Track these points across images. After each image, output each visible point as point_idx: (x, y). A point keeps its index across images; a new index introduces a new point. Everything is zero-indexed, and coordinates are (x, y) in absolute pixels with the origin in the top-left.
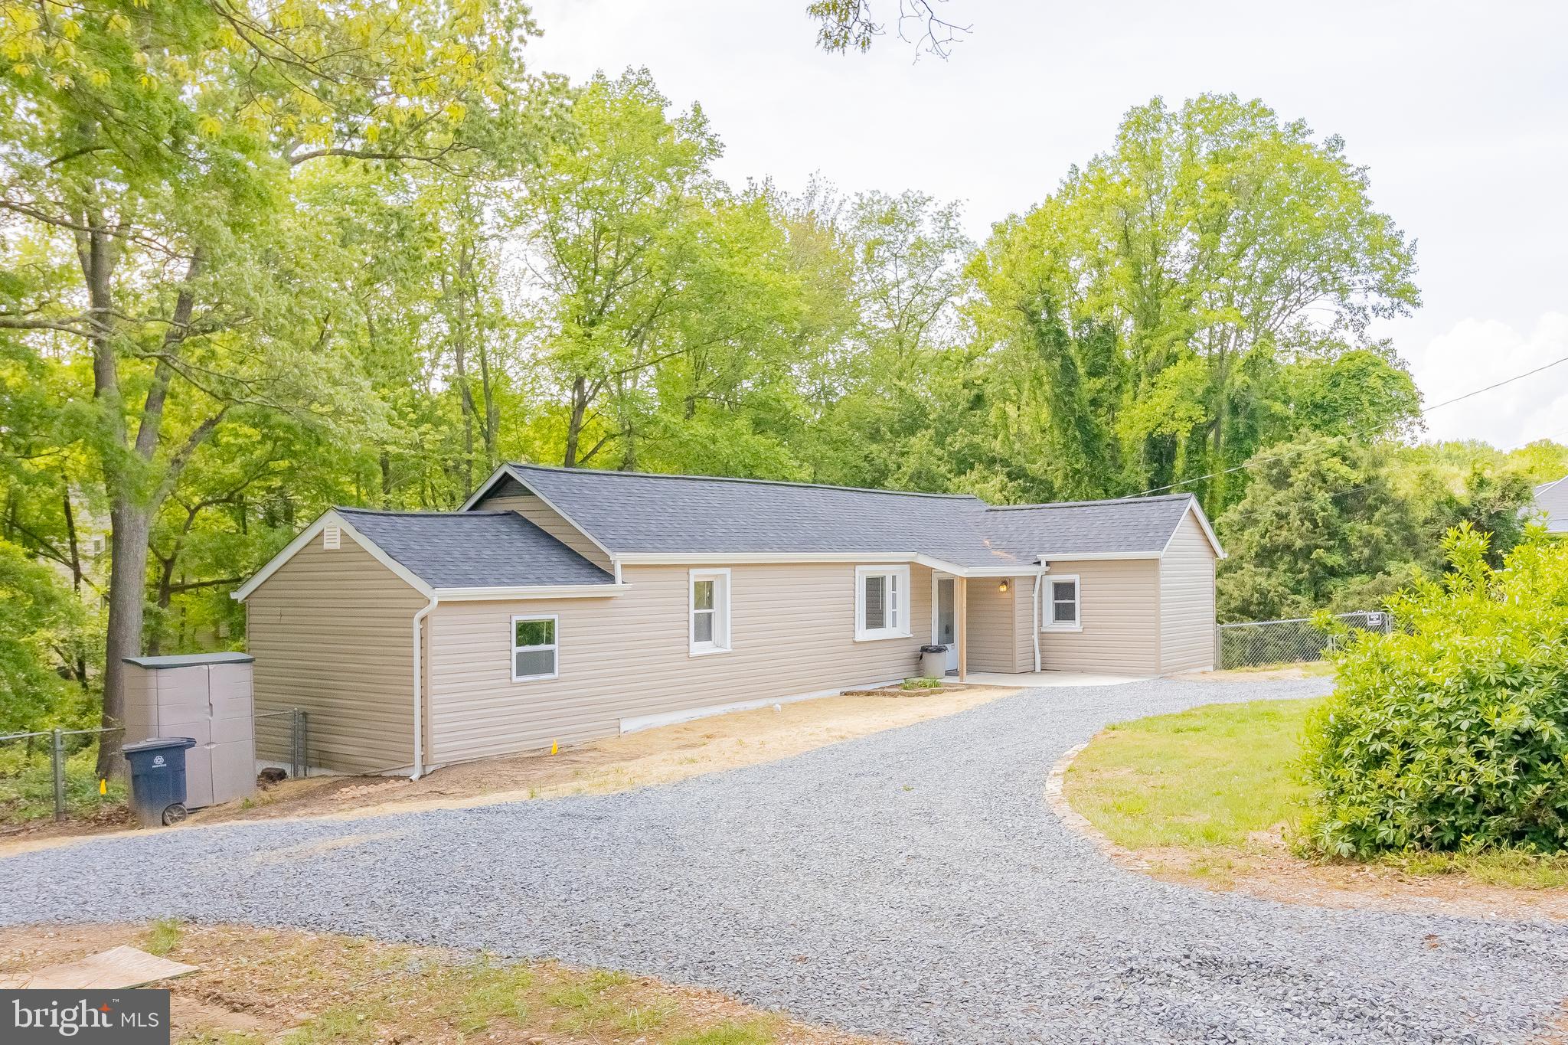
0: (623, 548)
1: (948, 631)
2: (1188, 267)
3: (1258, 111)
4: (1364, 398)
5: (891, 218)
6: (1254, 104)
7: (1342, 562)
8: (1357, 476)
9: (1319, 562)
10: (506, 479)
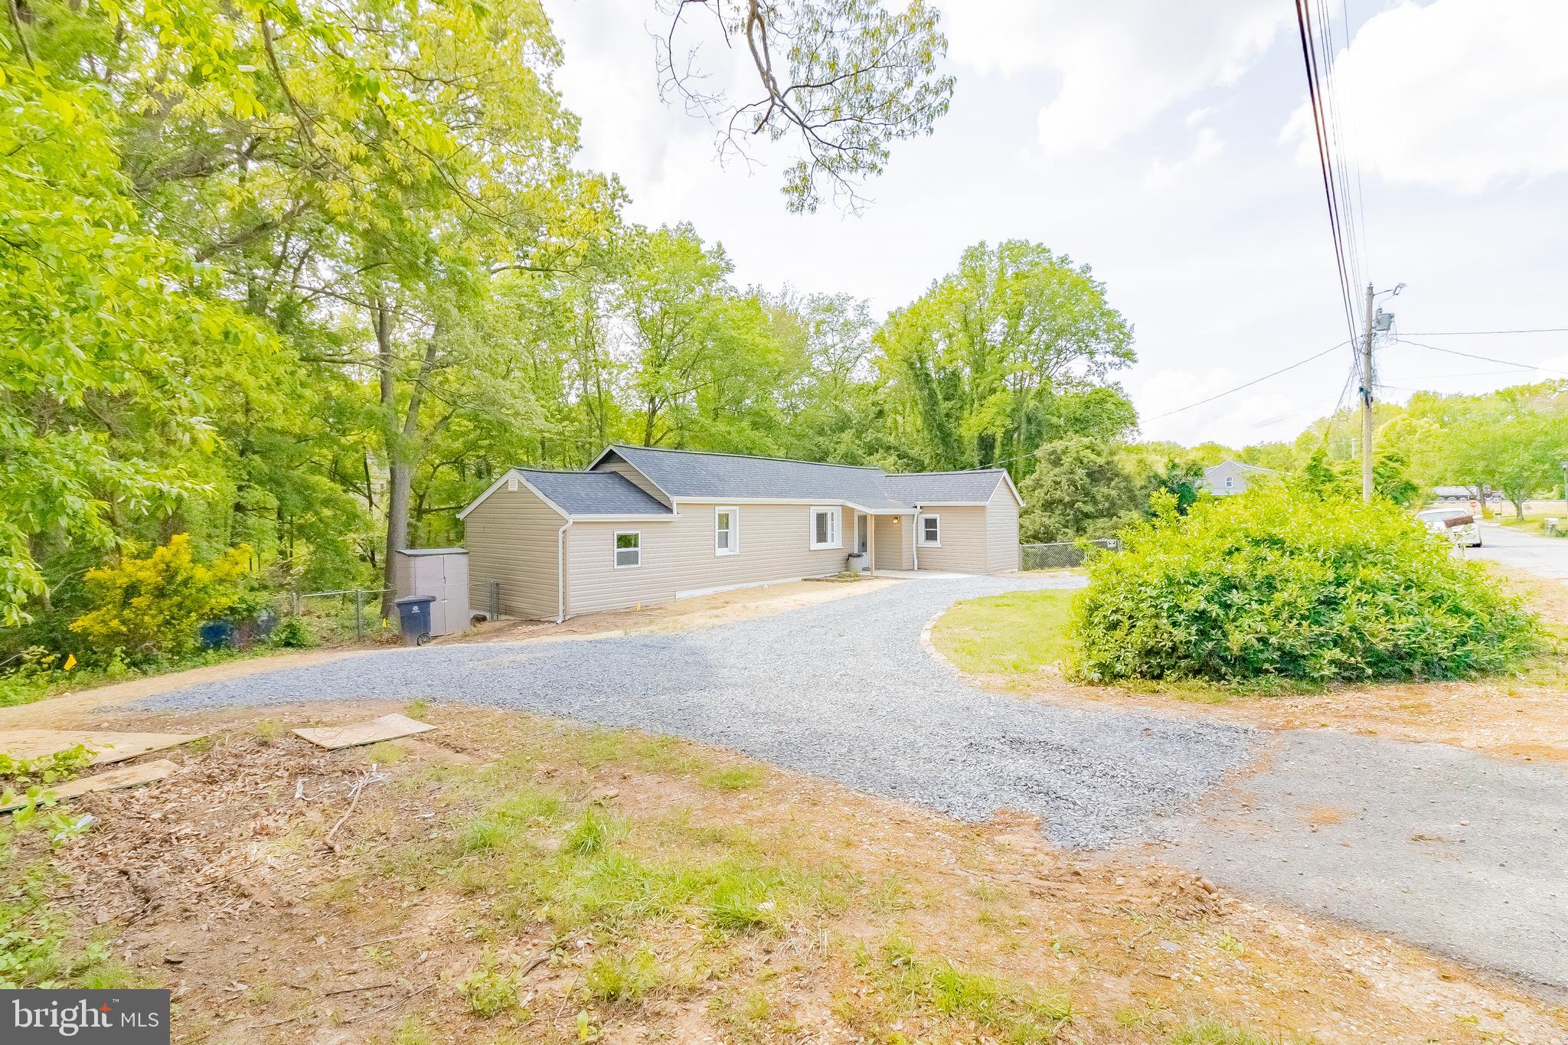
0: (678, 493)
1: (863, 545)
2: (1002, 338)
3: (1041, 250)
4: (1105, 416)
5: (830, 308)
6: (1038, 246)
7: (1092, 510)
8: (1101, 461)
9: (1078, 510)
10: (611, 453)
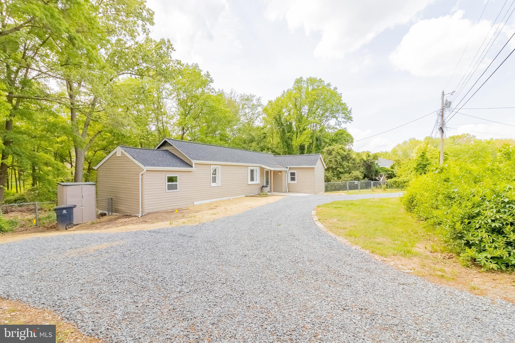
0: (194, 159)
1: (267, 182)
2: (307, 111)
3: (321, 81)
4: (343, 139)
5: (247, 99)
6: (320, 79)
7: (343, 171)
8: (345, 153)
9: (338, 171)
10: (165, 142)
